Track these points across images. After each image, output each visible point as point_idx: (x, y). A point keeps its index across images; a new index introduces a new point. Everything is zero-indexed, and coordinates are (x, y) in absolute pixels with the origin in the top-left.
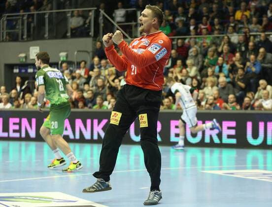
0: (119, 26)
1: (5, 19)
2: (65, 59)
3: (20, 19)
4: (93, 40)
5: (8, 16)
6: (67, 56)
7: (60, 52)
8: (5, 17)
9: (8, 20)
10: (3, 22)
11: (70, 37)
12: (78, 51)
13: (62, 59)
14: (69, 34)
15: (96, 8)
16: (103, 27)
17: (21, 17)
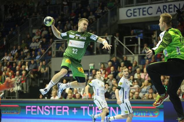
0: (127, 47)
1: (55, 43)
2: (93, 68)
3: (64, 43)
4: (111, 56)
5: (57, 41)
6: (94, 66)
7: (90, 63)
8: (55, 42)
9: (57, 44)
10: (54, 45)
11: (96, 54)
12: (101, 63)
13: (91, 68)
14: (95, 52)
15: (112, 36)
16: (117, 48)
17: (65, 42)
